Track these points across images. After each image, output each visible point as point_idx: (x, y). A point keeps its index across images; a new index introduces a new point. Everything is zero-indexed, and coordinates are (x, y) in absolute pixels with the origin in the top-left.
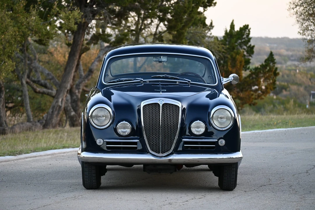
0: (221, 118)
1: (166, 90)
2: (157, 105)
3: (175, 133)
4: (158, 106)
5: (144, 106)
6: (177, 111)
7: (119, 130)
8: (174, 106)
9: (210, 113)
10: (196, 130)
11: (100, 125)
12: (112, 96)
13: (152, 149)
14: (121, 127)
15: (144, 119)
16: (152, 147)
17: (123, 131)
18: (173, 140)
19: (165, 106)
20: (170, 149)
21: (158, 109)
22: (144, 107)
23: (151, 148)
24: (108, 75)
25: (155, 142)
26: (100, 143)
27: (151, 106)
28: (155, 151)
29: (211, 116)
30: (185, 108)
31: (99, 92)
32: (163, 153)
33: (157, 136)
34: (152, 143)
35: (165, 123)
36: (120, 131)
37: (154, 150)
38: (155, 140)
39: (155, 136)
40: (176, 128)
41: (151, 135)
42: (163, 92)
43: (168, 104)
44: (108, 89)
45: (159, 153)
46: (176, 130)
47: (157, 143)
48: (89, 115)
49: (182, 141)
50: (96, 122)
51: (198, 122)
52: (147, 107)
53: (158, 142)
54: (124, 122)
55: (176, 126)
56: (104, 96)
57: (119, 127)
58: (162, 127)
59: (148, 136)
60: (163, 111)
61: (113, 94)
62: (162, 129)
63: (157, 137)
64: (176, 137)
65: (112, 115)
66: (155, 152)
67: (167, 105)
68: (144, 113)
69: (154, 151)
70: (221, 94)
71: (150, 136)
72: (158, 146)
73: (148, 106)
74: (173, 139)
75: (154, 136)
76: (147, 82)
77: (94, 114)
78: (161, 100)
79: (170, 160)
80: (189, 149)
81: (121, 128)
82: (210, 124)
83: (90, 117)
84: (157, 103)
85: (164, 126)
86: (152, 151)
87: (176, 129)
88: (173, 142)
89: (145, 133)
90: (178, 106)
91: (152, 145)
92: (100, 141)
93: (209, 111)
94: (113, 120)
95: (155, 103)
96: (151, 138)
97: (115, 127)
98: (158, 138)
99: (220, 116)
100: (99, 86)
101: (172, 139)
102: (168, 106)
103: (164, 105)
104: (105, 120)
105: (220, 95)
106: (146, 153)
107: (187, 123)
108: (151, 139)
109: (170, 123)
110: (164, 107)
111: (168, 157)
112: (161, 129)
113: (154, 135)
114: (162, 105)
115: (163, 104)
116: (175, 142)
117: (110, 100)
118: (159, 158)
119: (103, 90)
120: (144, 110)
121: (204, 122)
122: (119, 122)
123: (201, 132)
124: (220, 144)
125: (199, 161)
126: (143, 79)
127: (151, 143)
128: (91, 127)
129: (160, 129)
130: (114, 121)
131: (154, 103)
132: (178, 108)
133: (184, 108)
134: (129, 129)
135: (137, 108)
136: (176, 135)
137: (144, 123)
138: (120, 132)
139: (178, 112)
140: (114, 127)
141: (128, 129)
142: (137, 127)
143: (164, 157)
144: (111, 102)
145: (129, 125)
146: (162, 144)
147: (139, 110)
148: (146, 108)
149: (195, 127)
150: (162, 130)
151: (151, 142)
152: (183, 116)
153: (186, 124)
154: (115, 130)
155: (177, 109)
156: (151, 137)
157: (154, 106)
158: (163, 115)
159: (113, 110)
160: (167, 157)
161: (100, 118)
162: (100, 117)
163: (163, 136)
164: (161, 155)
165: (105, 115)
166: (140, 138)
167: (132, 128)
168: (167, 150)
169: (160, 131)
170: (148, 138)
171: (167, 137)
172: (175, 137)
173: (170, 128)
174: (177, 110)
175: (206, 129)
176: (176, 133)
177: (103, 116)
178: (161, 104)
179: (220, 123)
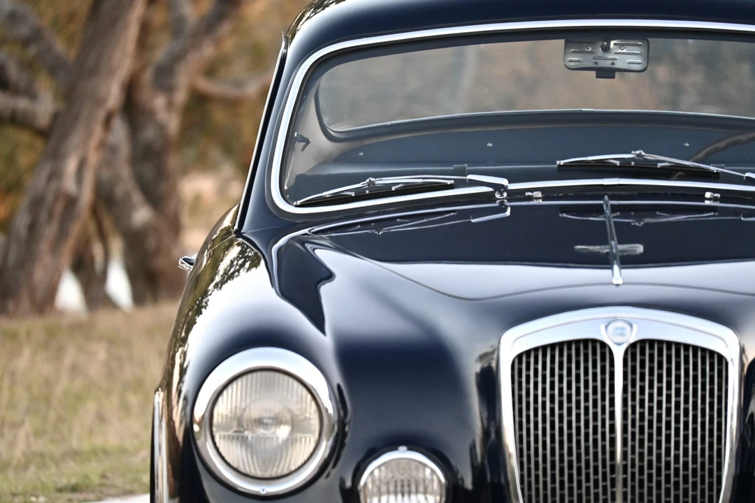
1: (640, 249)
2: (594, 353)
4: (603, 359)
5: (520, 357)
6: (712, 382)
7: (375, 500)
8: (695, 356)
11: (259, 474)
12: (325, 290)
14: (388, 484)
15: (520, 436)
19: (643, 353)
21: (603, 372)
22: (520, 362)
24: (307, 142)
27: (561, 355)
31: (255, 264)
35: (641, 455)
40: (711, 484)
42: (629, 261)
43: (660, 342)
44: (302, 241)
46: (711, 497)
48: (198, 414)
50: (233, 452)
52: (536, 362)
54: (403, 453)
55: (711, 471)
56: (285, 294)
57: (373, 482)
60: (634, 385)
61: (329, 276)
62: (625, 494)
65: (331, 411)
67: (652, 348)
68: (520, 396)
73: (544, 356)
76: (531, 198)
77: (222, 409)
78: (615, 319)
81: (384, 488)
83: (200, 424)
84: (594, 341)
85: (641, 472)
87: (711, 489)
90: (721, 357)
94: (335, 442)
95: (586, 342)
97: (349, 484)
100: (254, 223)
102: (660, 354)
103: (638, 349)
104: (290, 441)
109: (677, 457)
110: (634, 359)
112: (619, 489)
114: (626, 353)
115: (633, 346)
117: (319, 321)
119: (279, 250)
120: (520, 383)
122: (373, 454)
126: (504, 182)
128: (208, 485)
129: (613, 494)
130: (342, 447)
131: (577, 342)
132: (720, 363)
134: (433, 493)
135: (477, 368)
137: (520, 455)
139: (719, 390)
140: (342, 482)
141: (425, 493)
142: (478, 472)
144: (322, 330)
145: (433, 473)
147: (488, 380)
148: (528, 369)
150: (625, 499)
152: (752, 408)
154: (351, 499)
155: (712, 369)
157: (578, 354)
158: (634, 408)
159: (337, 379)
161: (261, 431)
162: (260, 422)
165: (288, 416)
167: (448, 490)
173: (677, 485)
174: (712, 378)
177: (278, 421)
178: (619, 344)
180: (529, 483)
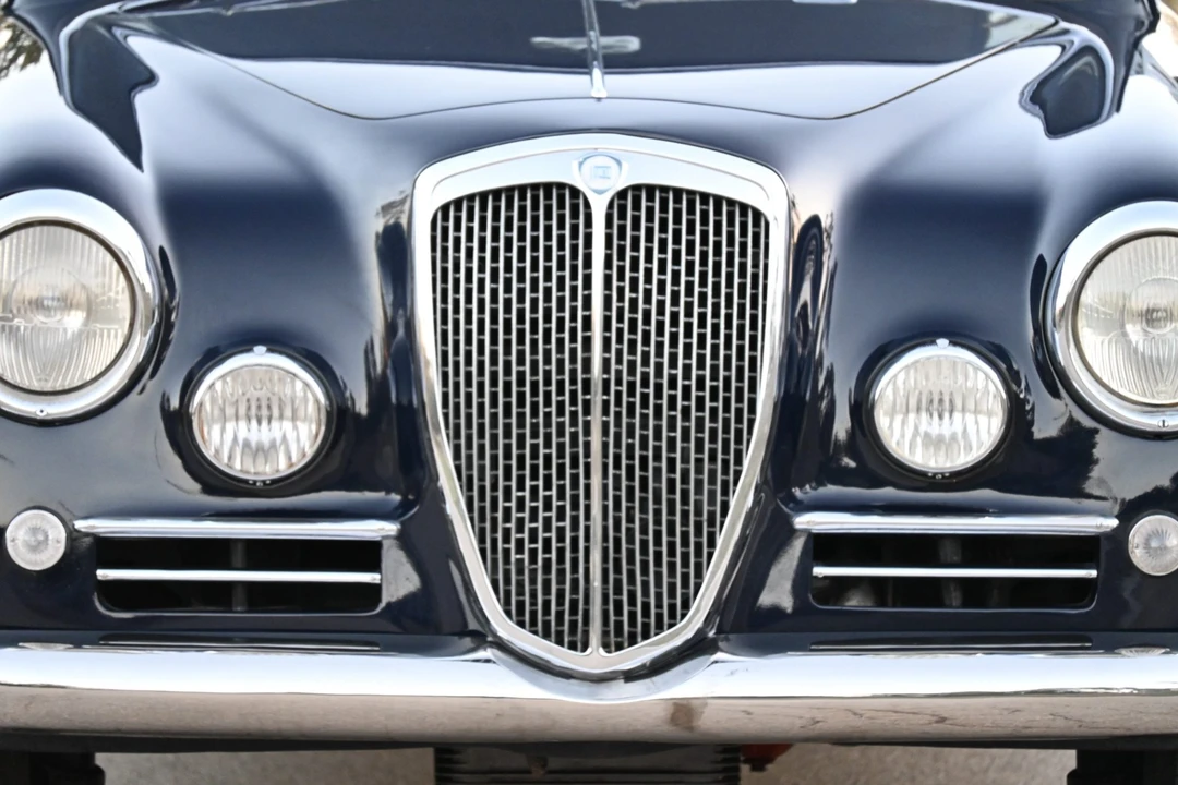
0: (1150, 317)
1: (633, 44)
2: (561, 205)
3: (726, 463)
4: (575, 215)
5: (445, 209)
6: (743, 253)
7: (216, 429)
8: (718, 212)
9: (1043, 276)
10: (916, 428)
11: (36, 386)
12: (143, 101)
13: (520, 605)
14: (236, 403)
15: (445, 334)
16: (520, 592)
17: (247, 444)
18: (711, 523)
19: (637, 206)
20: (686, 606)
21: (575, 235)
22: (446, 218)
23: (507, 594)
25: (547, 542)
26: (36, 547)
27: (509, 207)
28: (547, 624)
29: (1060, 302)
30: (825, 223)
31: (33, 57)
32: (616, 640)
33: (561, 489)
34: (520, 549)
35: (632, 365)
36: (220, 441)
37: (534, 614)
38: (547, 521)
39: (548, 486)
40: (739, 412)
41: (508, 477)
42: (617, 63)
43: (664, 189)
44: (108, 23)
45: (579, 644)
46: (739, 433)
47: (561, 552)
49: (792, 532)
51: (939, 362)
52: (470, 218)
53: (575, 541)
54: (260, 356)
55: (740, 391)
56: (80, 105)
57: (213, 400)
58: (606, 383)
59: (482, 489)
60: (622, 257)
61: (149, 79)
62: (605, 426)
63: (561, 496)
64: (742, 500)
65: (149, 289)
66: (546, 635)
67: (650, 198)
68: (445, 271)
69: (533, 622)
70: (1140, 71)
71: (494, 487)
72: (575, 582)
73: (483, 208)
74: (712, 515)
75: (534, 490)
78: (595, 153)
79: (683, 711)
80: (854, 602)
81: (230, 411)
82: (1054, 377)
84: (561, 186)
85: (631, 392)
86: (521, 624)
87: (739, 420)
88: (712, 543)
89: (457, 456)
90: (757, 214)
91: (520, 571)
92: (34, 530)
93: (1044, 247)
94: (155, 336)
95: (548, 187)
96: (507, 511)
97: (175, 403)
98: (575, 506)
99: (1142, 299)
101: (698, 512)
102: (664, 209)
103: (630, 198)
104: (85, 336)
105: (1133, 80)
106: (467, 642)
107: (838, 356)
108: (507, 518)
109: (687, 368)
110: (622, 216)
111: (667, 685)
112: (596, 418)
113: (534, 476)
114: (611, 206)
115: (622, 194)
116: (728, 537)
117: (132, 148)
118: (585, 687)
119: (72, 38)
120: (445, 250)
121: (996, 355)
122: (213, 356)
123: (969, 448)
124: (1139, 556)
125: (942, 720)
127: (507, 552)
129: (587, 425)
130: (166, 343)
131: (535, 187)
132: (756, 224)
133: (814, 221)
134: (305, 419)
135: (378, 225)
136: (738, 474)
137: (445, 362)
138: (217, 452)
139: (755, 265)
140: (165, 400)
141: (294, 418)
142: (377, 389)
143: (630, 676)
144: (139, 165)
145: (307, 391)
146: (612, 564)
147: (395, 246)
148: (457, 228)
149: (913, 403)
150: (605, 432)
151: (507, 539)
152: (806, 294)
153: (826, 364)
154: (178, 426)
155: (743, 233)
156: (507, 497)
157: (535, 207)
158: (621, 291)
159: (160, 238)
160: (658, 679)
161: (39, 318)
162: (37, 305)
163: (617, 487)
164: (596, 658)
165: (81, 296)
166: (405, 506)
167: (329, 414)
168: (659, 617)
169: (587, 445)
170: (482, 510)
171: (658, 500)
172: (725, 492)
173: (686, 412)
174: (743, 246)
175: (1018, 416)
176: (739, 461)
177: (66, 303)
178: (600, 192)
179: (1147, 366)
180: (457, 406)
